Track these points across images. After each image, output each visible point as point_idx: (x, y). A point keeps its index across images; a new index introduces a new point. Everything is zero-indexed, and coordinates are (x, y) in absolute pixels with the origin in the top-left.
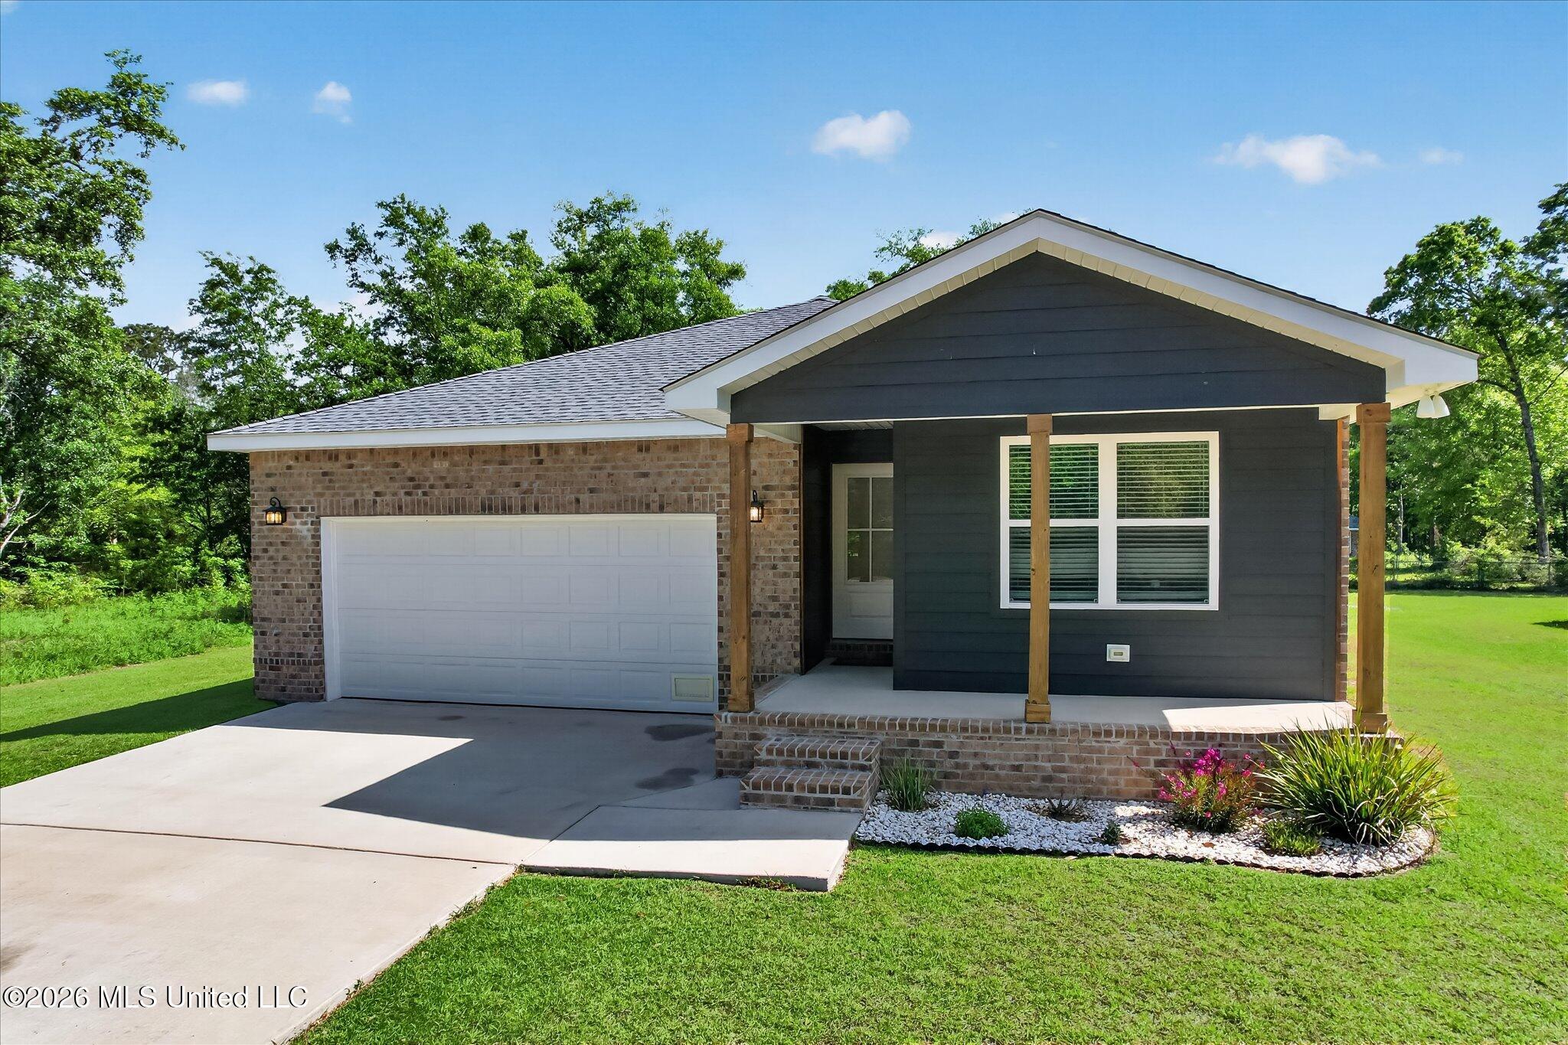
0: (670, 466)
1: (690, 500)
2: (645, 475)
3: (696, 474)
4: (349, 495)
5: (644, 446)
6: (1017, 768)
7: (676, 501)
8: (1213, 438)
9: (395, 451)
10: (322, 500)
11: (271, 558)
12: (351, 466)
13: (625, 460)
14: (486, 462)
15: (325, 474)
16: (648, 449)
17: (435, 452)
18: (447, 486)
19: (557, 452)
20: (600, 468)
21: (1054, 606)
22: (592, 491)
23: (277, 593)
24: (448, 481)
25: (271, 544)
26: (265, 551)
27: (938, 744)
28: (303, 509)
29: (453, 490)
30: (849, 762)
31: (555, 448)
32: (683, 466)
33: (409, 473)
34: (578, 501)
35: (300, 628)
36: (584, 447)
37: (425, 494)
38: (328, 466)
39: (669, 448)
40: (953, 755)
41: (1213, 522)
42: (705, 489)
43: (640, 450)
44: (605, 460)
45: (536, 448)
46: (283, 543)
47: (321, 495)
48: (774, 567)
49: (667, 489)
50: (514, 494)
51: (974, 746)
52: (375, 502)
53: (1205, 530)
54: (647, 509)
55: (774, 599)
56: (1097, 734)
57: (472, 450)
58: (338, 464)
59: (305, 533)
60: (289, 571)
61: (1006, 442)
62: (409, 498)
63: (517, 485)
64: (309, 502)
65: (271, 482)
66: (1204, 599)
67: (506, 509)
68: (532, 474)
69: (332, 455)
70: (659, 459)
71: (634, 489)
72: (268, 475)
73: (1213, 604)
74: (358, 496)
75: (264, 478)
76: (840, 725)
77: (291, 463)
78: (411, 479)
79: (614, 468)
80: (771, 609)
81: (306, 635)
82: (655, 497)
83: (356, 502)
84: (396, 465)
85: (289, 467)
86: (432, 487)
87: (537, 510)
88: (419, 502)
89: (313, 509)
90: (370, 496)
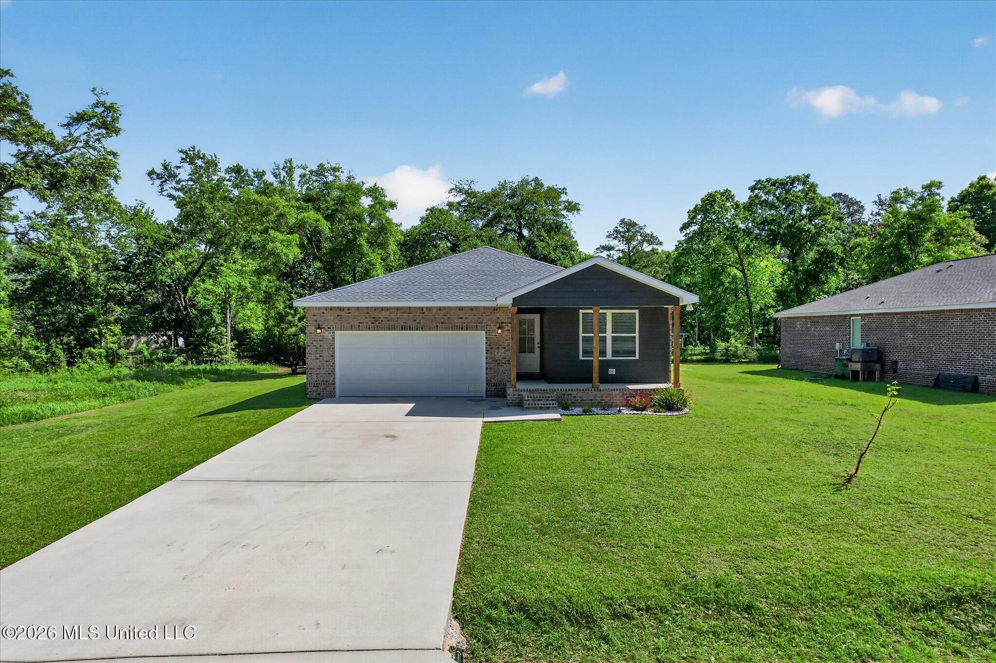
0: (470, 316)
1: (477, 326)
2: (461, 318)
3: (479, 318)
4: (349, 323)
5: (461, 309)
6: (592, 400)
7: (472, 326)
8: (637, 311)
9: (368, 308)
10: (337, 325)
11: (315, 346)
12: (350, 313)
13: (454, 313)
14: (403, 313)
15: (338, 316)
16: (462, 310)
17: (383, 309)
18: (388, 321)
19: (430, 310)
20: (445, 316)
21: (600, 358)
22: (442, 323)
23: (317, 359)
24: (388, 319)
25: (315, 341)
26: (312, 343)
27: (571, 395)
28: (328, 328)
29: (390, 322)
30: (550, 398)
31: (429, 309)
32: (474, 315)
33: (373, 316)
34: (437, 326)
35: (327, 371)
36: (440, 309)
37: (379, 323)
38: (339, 313)
39: (470, 309)
40: (575, 397)
41: (637, 335)
42: (482, 323)
43: (460, 310)
44: (447, 313)
45: (422, 309)
46: (320, 340)
47: (336, 323)
48: (505, 348)
49: (469, 323)
50: (414, 324)
51: (580, 394)
52: (359, 326)
53: (635, 337)
54: (462, 329)
55: (505, 358)
56: (612, 390)
57: (398, 309)
58: (344, 312)
59: (330, 337)
60: (322, 351)
61: (581, 311)
62: (373, 325)
63: (415, 321)
64: (331, 326)
65: (315, 318)
66: (635, 356)
67: (411, 329)
68: (421, 318)
69: (341, 309)
70: (466, 313)
71: (457, 323)
72: (313, 315)
73: (637, 357)
74: (352, 323)
75: (312, 316)
76: (544, 390)
77: (324, 311)
78: (374, 318)
79: (450, 315)
80: (503, 362)
81: (329, 374)
82: (465, 325)
83: (351, 326)
84: (368, 313)
85: (323, 313)
86: (382, 321)
87: (422, 329)
88: (377, 326)
89: (333, 328)
90: (357, 324)
